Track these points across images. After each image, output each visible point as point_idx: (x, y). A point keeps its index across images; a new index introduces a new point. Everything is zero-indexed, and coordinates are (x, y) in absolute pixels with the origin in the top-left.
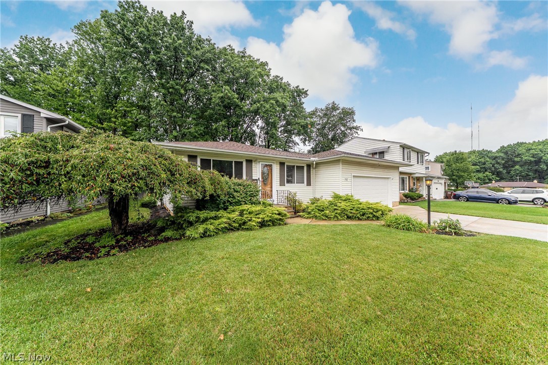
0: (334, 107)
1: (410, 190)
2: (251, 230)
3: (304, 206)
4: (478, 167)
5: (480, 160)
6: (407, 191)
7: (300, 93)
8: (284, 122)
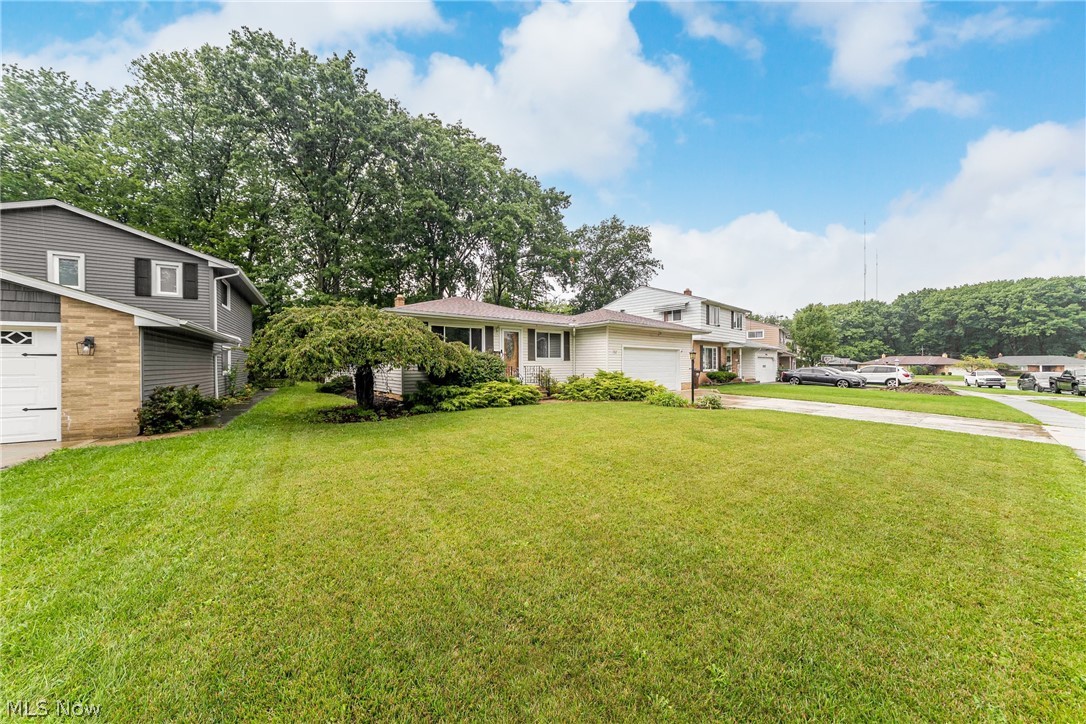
0: (616, 226)
1: (720, 369)
2: (501, 406)
3: (559, 385)
4: (862, 331)
5: (866, 318)
6: (716, 370)
7: (558, 199)
8: (529, 249)
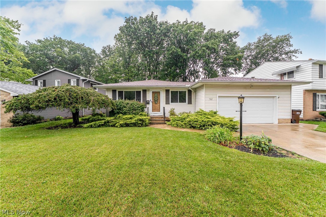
7: (232, 35)
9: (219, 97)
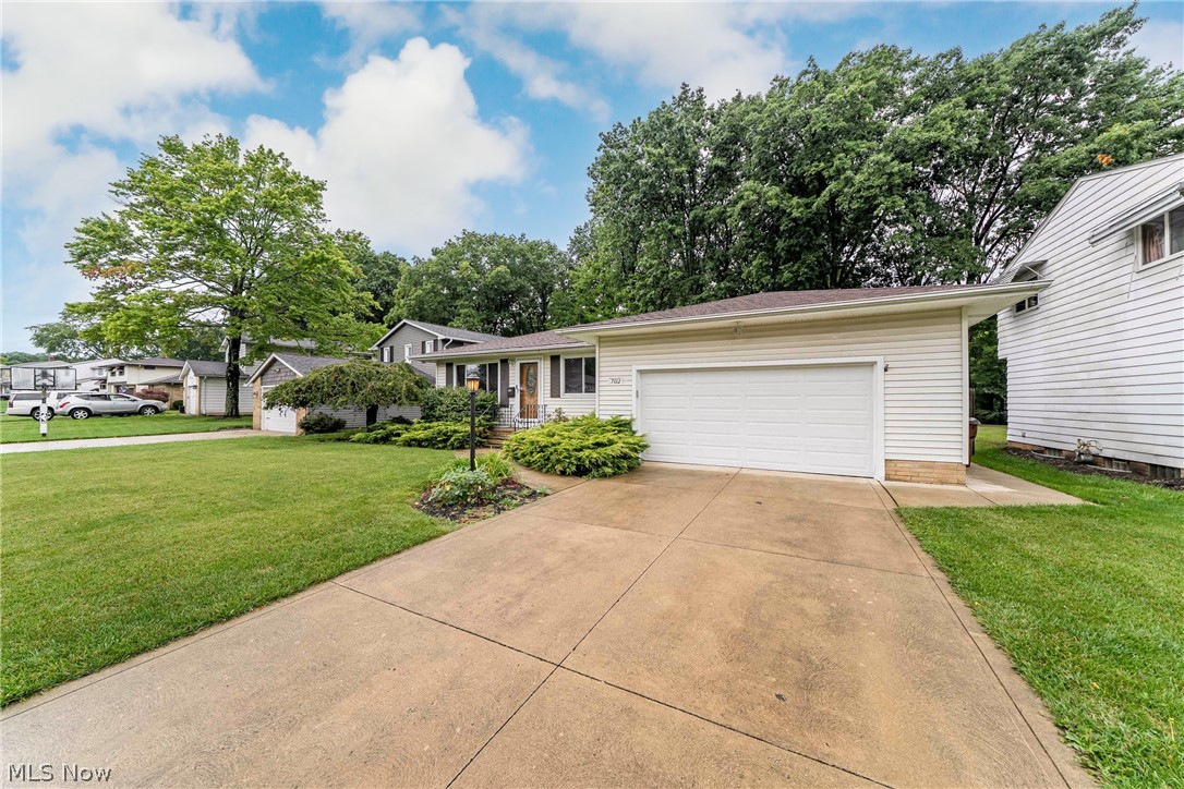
9: (641, 372)
